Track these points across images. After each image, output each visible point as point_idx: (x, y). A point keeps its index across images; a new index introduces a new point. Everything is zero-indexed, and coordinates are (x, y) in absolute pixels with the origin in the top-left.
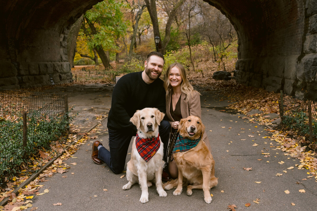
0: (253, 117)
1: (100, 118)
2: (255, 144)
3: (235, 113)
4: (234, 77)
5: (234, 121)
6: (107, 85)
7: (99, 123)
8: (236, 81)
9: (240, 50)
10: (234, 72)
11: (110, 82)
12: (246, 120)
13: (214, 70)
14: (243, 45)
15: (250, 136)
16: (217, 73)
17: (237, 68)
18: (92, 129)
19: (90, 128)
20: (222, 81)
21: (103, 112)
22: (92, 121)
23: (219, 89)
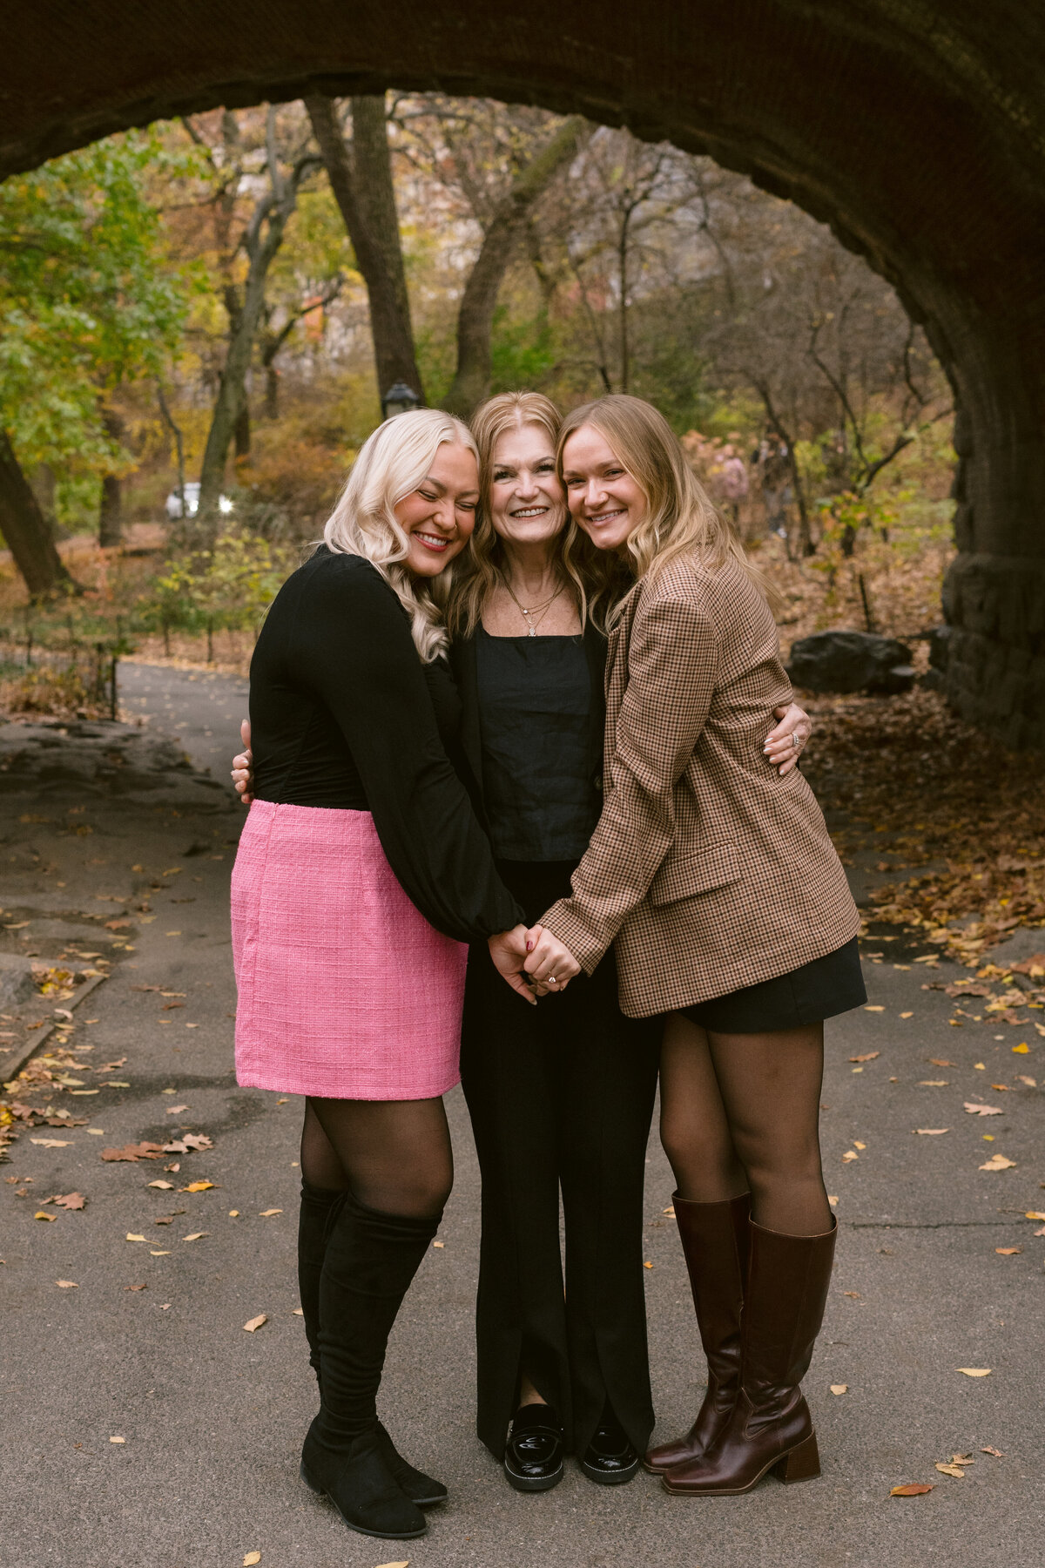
0: (1015, 984)
1: (62, 987)
2: (998, 1157)
3: (906, 956)
4: (936, 671)
5: (892, 1011)
6: (57, 726)
7: (64, 1020)
8: (947, 706)
9: (969, 492)
10: (928, 635)
11: (74, 709)
12: (967, 1002)
13: (793, 622)
14: (986, 464)
15: (972, 1108)
16: (817, 643)
17: (953, 615)
18: (24, 1065)
19: (14, 1054)
20: (854, 701)
21: (68, 942)
22: (17, 1008)
23: (822, 761)
